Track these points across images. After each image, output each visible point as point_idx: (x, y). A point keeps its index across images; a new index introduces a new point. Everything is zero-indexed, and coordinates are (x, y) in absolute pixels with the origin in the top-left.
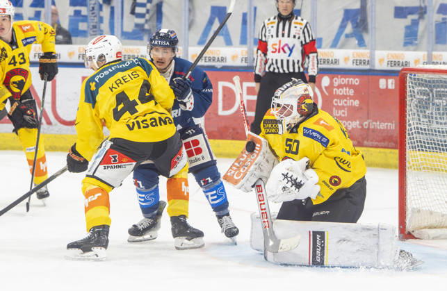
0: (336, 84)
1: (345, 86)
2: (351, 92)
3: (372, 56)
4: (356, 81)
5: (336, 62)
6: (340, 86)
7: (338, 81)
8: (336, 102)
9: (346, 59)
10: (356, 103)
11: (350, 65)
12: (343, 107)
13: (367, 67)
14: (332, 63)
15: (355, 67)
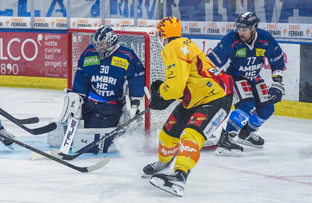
0: (46, 39)
1: (52, 40)
2: (56, 44)
3: (69, 21)
4: (58, 37)
5: (47, 25)
6: (49, 40)
7: (47, 37)
8: (47, 50)
9: (53, 23)
10: (59, 51)
11: (55, 27)
12: (51, 54)
13: (66, 28)
14: (44, 26)
15: (58, 28)
